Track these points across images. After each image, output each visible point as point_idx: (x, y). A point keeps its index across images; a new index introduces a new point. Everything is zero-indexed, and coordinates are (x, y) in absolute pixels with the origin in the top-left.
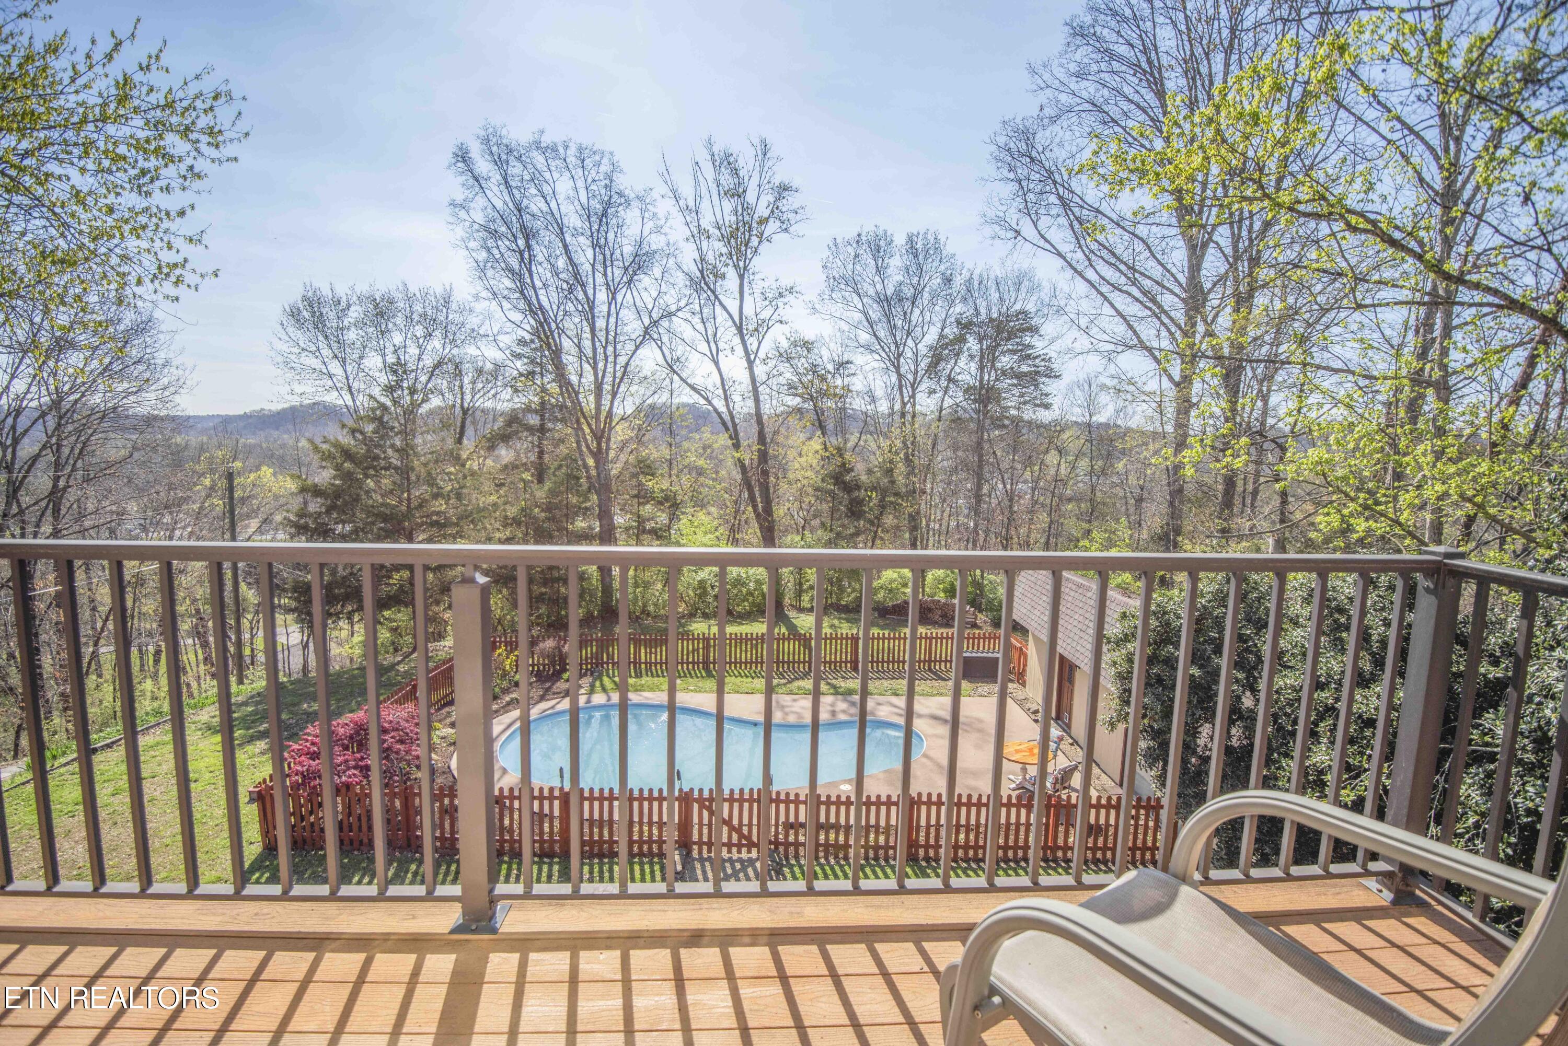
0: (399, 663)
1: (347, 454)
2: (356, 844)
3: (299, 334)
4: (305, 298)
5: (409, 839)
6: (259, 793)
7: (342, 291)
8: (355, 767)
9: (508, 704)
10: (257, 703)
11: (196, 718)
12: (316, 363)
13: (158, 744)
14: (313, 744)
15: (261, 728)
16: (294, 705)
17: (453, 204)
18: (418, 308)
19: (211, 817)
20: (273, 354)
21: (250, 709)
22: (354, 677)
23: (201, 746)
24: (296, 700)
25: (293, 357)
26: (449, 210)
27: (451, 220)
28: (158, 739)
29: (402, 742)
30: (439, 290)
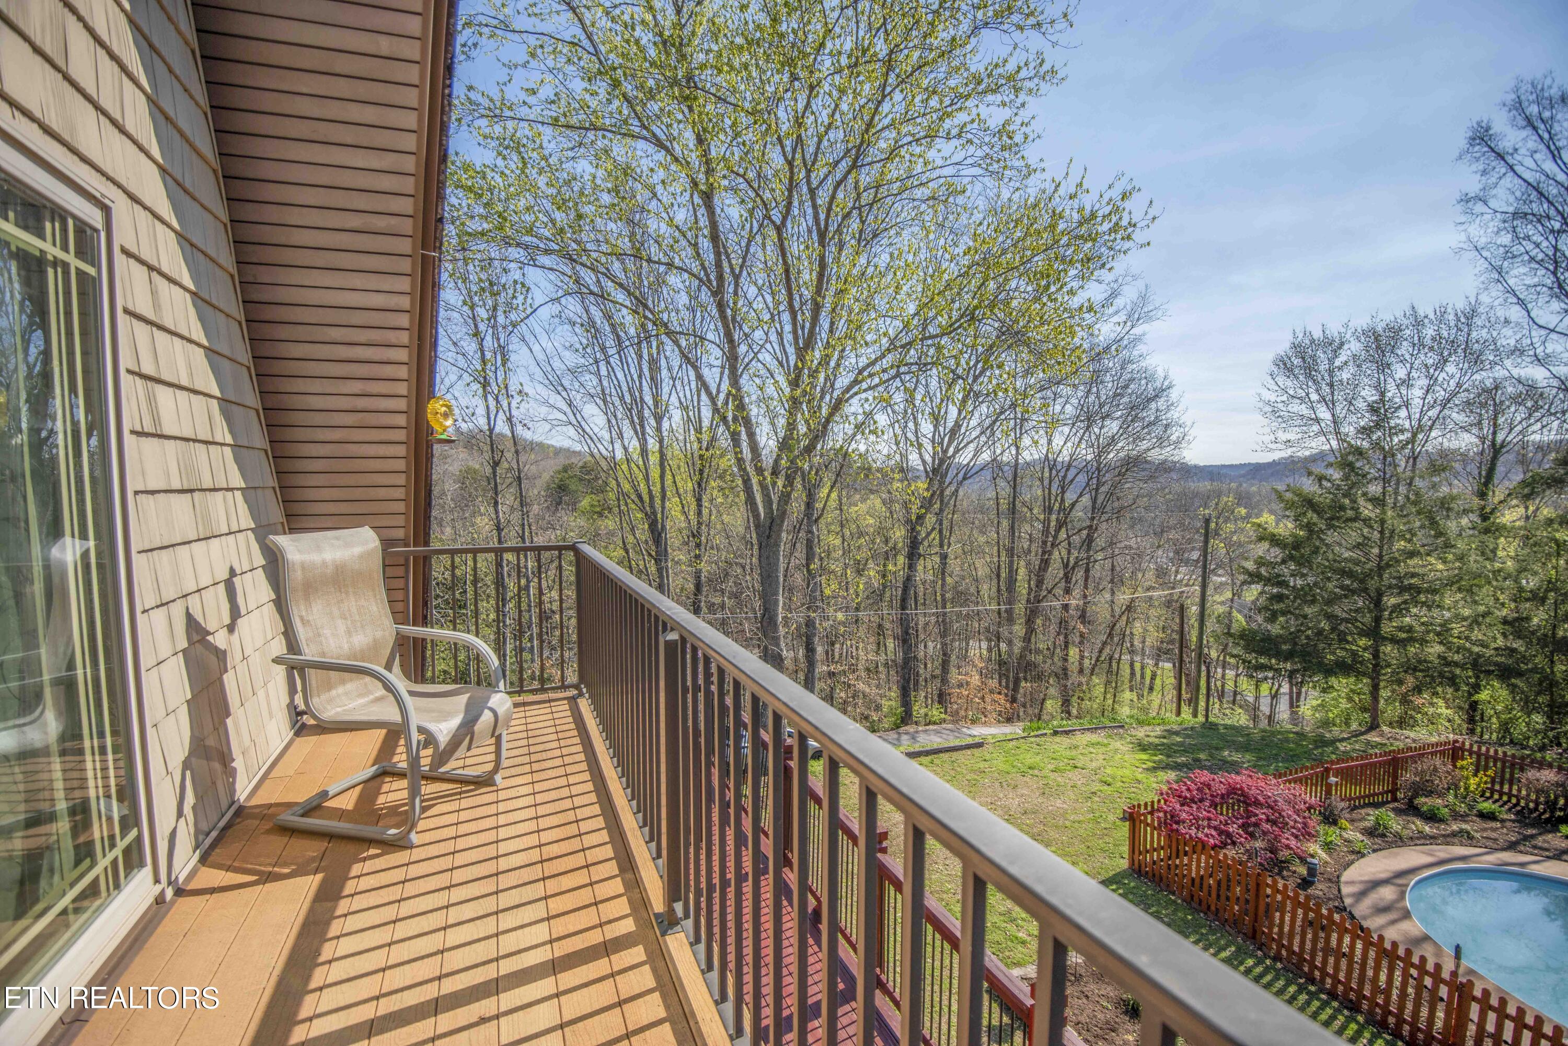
0: (1343, 740)
1: (1310, 503)
2: (1204, 907)
3: (1289, 383)
4: (1294, 346)
5: (1255, 931)
6: (1131, 814)
7: (1334, 330)
8: (1215, 828)
9: (1454, 834)
10: (1188, 736)
11: (1134, 732)
12: (1304, 410)
13: (1098, 743)
14: (1189, 790)
15: (1179, 760)
16: (1217, 749)
17: (1466, 199)
18: (1429, 332)
19: (1105, 820)
20: (1261, 405)
21: (1179, 739)
22: (1287, 740)
23: (1126, 757)
24: (1221, 744)
25: (1280, 406)
26: (1459, 208)
27: (1463, 219)
28: (1100, 740)
29: (1274, 823)
30: (1461, 305)
